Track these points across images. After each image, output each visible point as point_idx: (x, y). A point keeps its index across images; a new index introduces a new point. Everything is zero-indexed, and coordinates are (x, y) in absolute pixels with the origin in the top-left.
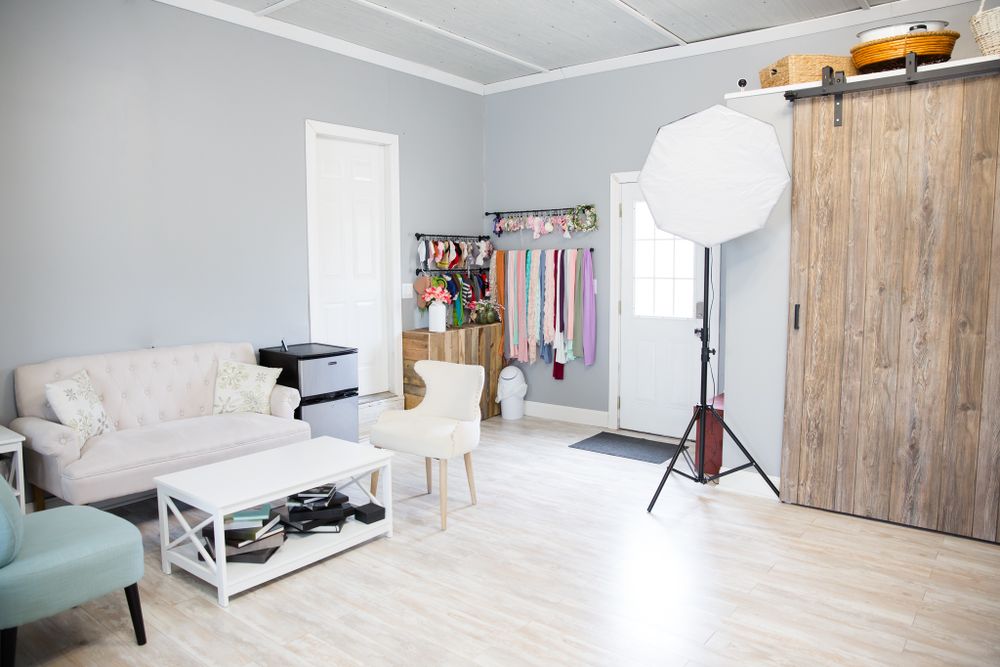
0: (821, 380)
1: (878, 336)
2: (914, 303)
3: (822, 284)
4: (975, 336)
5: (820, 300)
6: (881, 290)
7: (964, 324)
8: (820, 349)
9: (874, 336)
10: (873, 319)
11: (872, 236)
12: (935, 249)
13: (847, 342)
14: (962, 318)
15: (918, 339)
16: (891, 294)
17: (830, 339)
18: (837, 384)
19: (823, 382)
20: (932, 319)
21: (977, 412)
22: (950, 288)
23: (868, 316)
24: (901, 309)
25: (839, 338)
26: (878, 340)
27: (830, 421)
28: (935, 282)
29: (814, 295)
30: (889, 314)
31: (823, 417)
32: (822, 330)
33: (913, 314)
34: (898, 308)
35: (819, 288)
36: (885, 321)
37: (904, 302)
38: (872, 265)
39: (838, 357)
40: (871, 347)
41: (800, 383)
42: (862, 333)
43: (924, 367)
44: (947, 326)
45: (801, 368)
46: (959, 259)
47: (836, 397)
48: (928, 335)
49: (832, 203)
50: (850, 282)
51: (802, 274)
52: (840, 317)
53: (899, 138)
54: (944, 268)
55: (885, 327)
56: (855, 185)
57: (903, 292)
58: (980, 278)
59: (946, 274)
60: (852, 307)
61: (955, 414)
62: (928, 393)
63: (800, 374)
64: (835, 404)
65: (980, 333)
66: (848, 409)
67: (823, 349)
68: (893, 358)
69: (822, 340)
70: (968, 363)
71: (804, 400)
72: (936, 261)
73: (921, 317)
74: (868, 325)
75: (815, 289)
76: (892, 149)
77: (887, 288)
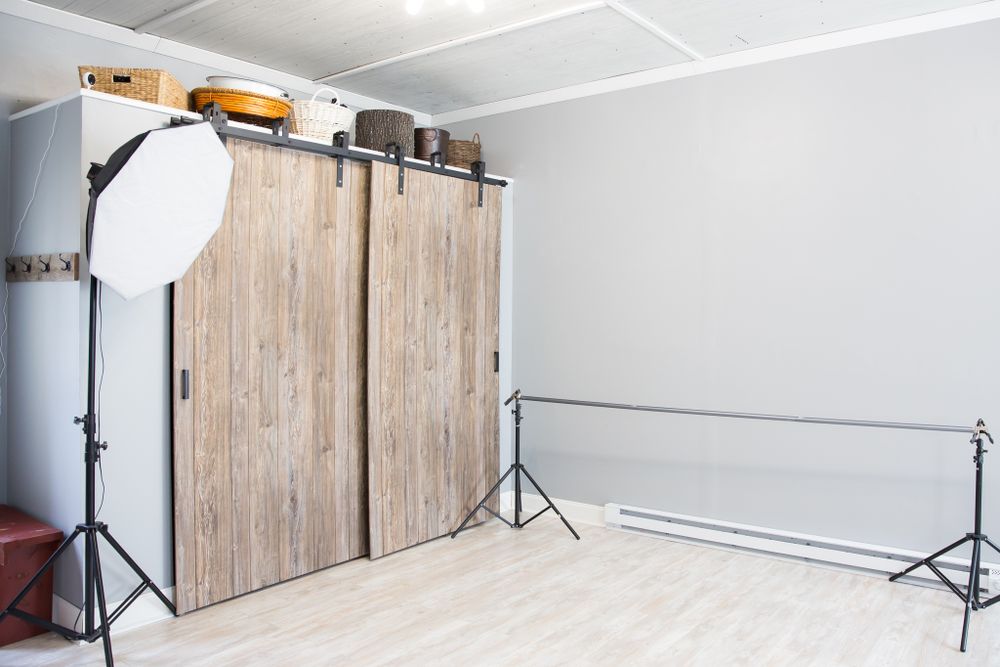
0: (212, 452)
1: (261, 394)
2: (287, 358)
3: (208, 344)
4: (328, 384)
5: (206, 362)
6: (261, 347)
7: (321, 374)
8: (208, 419)
9: (256, 395)
10: (255, 378)
11: (252, 292)
12: (300, 305)
13: (235, 407)
14: (319, 369)
15: (291, 393)
16: (269, 351)
17: (218, 406)
18: (227, 455)
19: (214, 456)
20: (300, 372)
21: (332, 451)
22: (311, 342)
23: (251, 376)
24: (278, 365)
25: (227, 403)
26: (261, 400)
27: (223, 498)
28: (301, 336)
29: (200, 358)
30: (269, 371)
31: (216, 496)
32: (210, 397)
33: (286, 369)
34: (275, 365)
35: (205, 349)
36: (265, 378)
37: (279, 358)
38: (252, 322)
39: (227, 425)
40: (255, 407)
41: (190, 464)
42: (247, 394)
43: (297, 419)
44: (310, 378)
45: (190, 445)
46: (315, 316)
47: (227, 470)
48: (298, 388)
49: (216, 252)
50: (234, 340)
51: (188, 333)
52: (226, 379)
53: (272, 196)
54: (306, 323)
55: (265, 385)
56: (237, 236)
57: (278, 348)
58: (329, 333)
59: (308, 328)
60: (236, 368)
61: (319, 457)
62: (300, 444)
63: (190, 452)
64: (227, 477)
65: (331, 381)
66: (239, 479)
67: (211, 418)
68: (274, 416)
69: (210, 406)
70: (325, 409)
71: (195, 484)
72: (301, 317)
73: (292, 371)
74: (252, 385)
75: (201, 350)
76: (267, 206)
77: (266, 344)
